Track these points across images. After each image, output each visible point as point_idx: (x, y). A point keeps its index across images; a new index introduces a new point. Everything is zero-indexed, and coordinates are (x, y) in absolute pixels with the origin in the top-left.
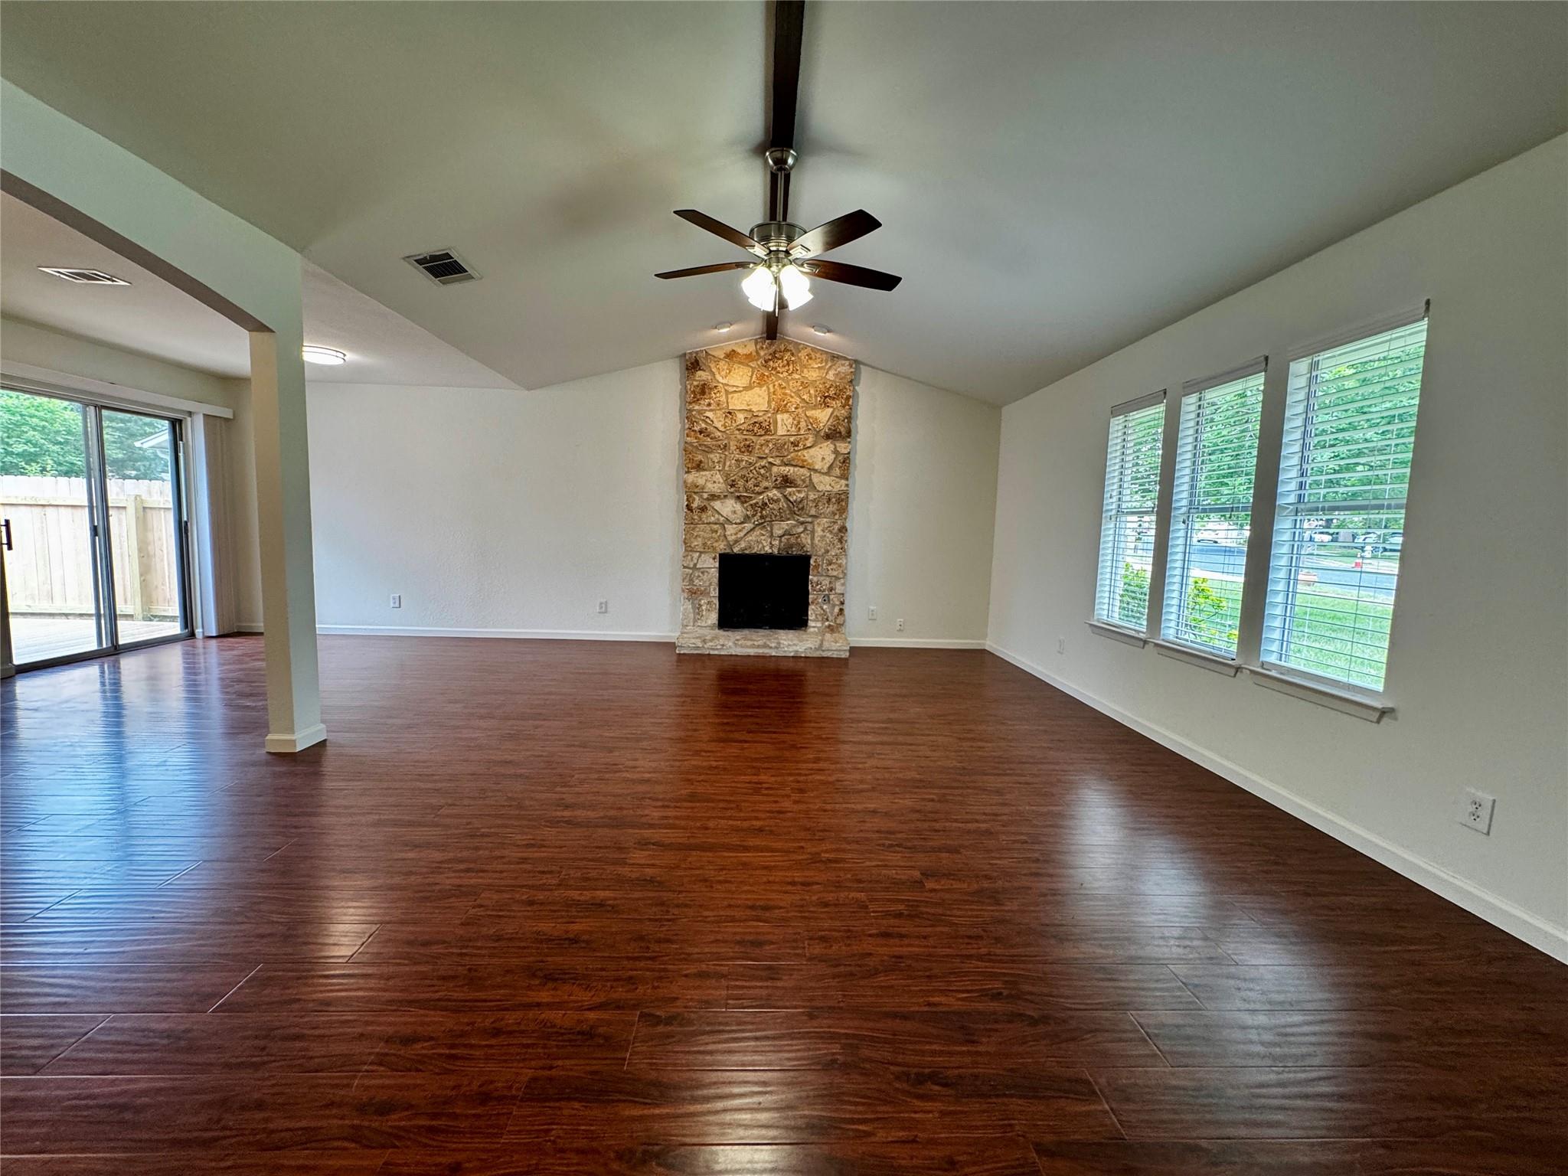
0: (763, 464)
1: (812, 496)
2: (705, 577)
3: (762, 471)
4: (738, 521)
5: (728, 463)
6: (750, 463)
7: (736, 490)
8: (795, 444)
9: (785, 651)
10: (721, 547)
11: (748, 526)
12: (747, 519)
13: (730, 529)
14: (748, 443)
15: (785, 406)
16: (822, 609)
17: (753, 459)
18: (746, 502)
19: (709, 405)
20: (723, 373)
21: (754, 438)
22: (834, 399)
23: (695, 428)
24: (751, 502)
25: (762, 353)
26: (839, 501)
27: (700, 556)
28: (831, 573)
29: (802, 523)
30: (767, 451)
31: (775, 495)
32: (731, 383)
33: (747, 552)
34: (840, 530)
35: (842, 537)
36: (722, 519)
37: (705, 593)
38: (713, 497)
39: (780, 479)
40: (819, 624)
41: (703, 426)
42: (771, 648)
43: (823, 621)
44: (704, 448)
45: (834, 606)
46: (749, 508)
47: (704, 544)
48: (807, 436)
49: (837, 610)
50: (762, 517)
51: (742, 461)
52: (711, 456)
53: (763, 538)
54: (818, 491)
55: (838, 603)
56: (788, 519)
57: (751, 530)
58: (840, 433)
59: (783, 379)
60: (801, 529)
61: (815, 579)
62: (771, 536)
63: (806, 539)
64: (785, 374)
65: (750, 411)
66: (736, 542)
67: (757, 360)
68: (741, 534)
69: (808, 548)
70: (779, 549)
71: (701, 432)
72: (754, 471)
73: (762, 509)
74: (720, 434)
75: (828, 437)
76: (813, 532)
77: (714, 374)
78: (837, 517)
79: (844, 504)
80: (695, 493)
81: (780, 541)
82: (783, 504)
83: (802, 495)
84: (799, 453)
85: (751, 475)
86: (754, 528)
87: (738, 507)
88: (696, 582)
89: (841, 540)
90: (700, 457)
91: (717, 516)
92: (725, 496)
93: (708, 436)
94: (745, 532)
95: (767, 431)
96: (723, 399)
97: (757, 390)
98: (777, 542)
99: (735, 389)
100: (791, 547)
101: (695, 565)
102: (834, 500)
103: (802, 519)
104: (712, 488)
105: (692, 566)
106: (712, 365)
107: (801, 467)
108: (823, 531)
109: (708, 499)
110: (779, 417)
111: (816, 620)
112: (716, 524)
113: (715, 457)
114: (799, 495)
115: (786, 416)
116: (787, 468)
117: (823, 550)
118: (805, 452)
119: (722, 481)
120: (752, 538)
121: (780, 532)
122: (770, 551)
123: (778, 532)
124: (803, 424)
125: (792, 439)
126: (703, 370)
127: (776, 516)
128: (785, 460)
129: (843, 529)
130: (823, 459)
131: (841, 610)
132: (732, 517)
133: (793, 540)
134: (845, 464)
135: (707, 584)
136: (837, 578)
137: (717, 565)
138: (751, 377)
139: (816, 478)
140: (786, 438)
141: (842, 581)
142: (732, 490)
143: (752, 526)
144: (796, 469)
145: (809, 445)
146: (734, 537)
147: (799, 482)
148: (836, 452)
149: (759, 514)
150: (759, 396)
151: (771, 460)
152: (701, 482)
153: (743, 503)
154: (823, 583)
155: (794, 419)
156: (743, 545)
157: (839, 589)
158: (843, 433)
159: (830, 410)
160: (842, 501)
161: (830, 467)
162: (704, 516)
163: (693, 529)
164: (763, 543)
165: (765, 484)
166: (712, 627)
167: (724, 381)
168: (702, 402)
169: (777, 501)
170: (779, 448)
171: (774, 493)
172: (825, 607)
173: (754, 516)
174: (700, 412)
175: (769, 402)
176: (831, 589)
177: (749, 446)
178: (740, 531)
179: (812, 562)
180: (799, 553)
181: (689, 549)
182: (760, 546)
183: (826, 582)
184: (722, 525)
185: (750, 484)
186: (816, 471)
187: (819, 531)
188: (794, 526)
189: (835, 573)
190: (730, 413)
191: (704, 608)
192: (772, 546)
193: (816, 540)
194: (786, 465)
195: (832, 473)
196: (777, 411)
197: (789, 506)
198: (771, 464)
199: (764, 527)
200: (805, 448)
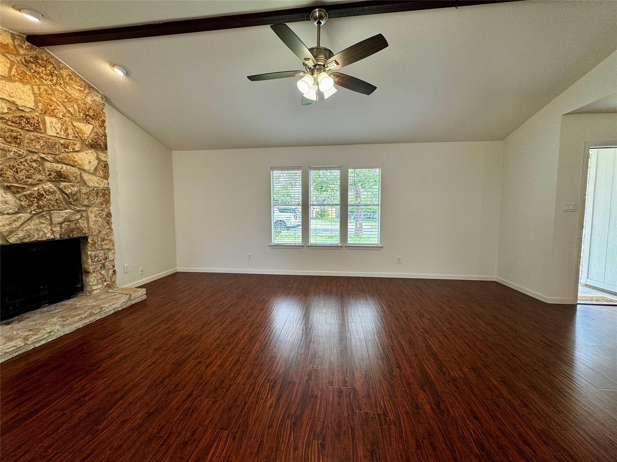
0: (33, 158)
1: (84, 190)
3: (34, 165)
4: (11, 211)
6: (20, 155)
8: (66, 146)
11: (24, 216)
12: (21, 209)
14: (15, 134)
15: (52, 111)
16: (100, 274)
17: (23, 152)
18: (18, 192)
21: (22, 132)
22: (93, 119)
24: (25, 193)
25: (21, 52)
26: (104, 195)
28: (105, 247)
29: (78, 211)
30: (38, 147)
31: (51, 187)
33: (26, 241)
34: (107, 216)
35: (109, 220)
39: (53, 174)
43: (103, 283)
45: (109, 269)
46: (23, 198)
48: (75, 142)
49: (111, 272)
50: (39, 207)
51: (9, 151)
53: (43, 226)
54: (88, 187)
55: (111, 267)
56: (66, 209)
57: (29, 219)
58: (100, 145)
59: (47, 86)
60: (78, 216)
61: (93, 253)
62: (51, 223)
63: (83, 224)
64: (49, 83)
65: (14, 103)
66: (11, 232)
68: (18, 224)
69: (86, 231)
70: (60, 234)
72: (26, 164)
73: (39, 200)
75: (91, 146)
76: (87, 218)
78: (104, 206)
79: (107, 197)
81: (61, 228)
82: (58, 195)
83: (76, 189)
84: (70, 155)
85: (22, 167)
86: (32, 217)
87: (9, 197)
89: (108, 223)
94: (21, 221)
95: (36, 129)
97: (19, 85)
98: (58, 229)
100: (72, 231)
102: (100, 194)
103: (78, 208)
107: (73, 166)
108: (96, 217)
110: (47, 119)
111: (98, 283)
114: (73, 189)
115: (54, 120)
116: (60, 166)
117: (97, 231)
118: (75, 155)
120: (31, 226)
121: (60, 220)
122: (52, 237)
123: (57, 219)
124: (70, 131)
125: (62, 141)
127: (53, 206)
128: (57, 158)
129: (109, 215)
130: (90, 162)
131: (114, 271)
133: (73, 226)
134: (104, 168)
136: (109, 250)
138: (10, 69)
139: (86, 177)
140: (57, 139)
141: (113, 251)
143: (28, 215)
144: (68, 167)
145: (77, 149)
146: (7, 228)
147: (73, 179)
148: (98, 159)
149: (36, 204)
150: (23, 92)
151: (42, 155)
153: (14, 193)
154: (100, 255)
155: (62, 124)
156: (21, 234)
157: (110, 255)
158: (102, 146)
159: (91, 126)
160: (106, 194)
161: (96, 169)
164: (43, 230)
165: (39, 177)
169: (53, 193)
170: (50, 146)
171: (49, 186)
172: (103, 272)
173: (29, 206)
175: (35, 102)
176: (106, 259)
177: (16, 138)
178: (15, 221)
179: (89, 241)
180: (79, 235)
182: (41, 233)
185: (21, 175)
186: (84, 170)
187: (92, 217)
188: (73, 214)
189: (108, 247)
192: (53, 232)
193: (91, 224)
194: (58, 162)
195: (97, 173)
196: (45, 112)
197: (64, 198)
198: (43, 158)
199: (42, 216)
200: (74, 151)
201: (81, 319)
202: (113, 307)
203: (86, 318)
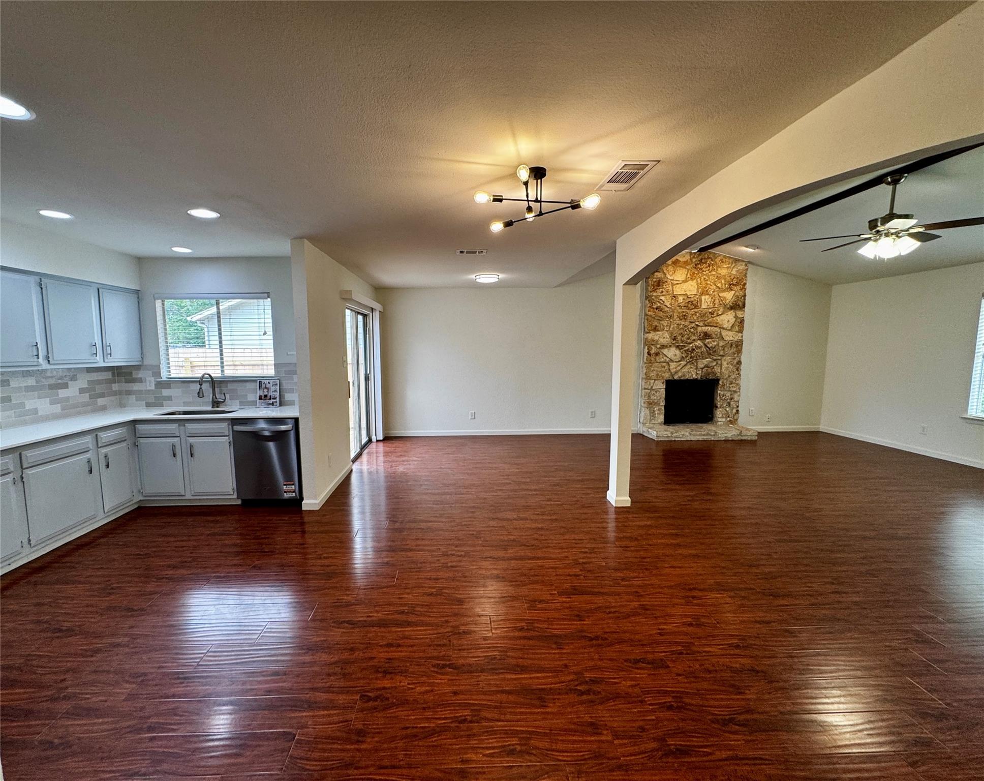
0: (692, 326)
1: (721, 343)
2: (657, 394)
3: (692, 330)
4: (677, 360)
5: (672, 327)
6: (685, 326)
7: (675, 342)
8: (712, 313)
10: (667, 376)
11: (683, 363)
12: (682, 359)
13: (673, 365)
14: (684, 314)
15: (707, 291)
16: (726, 410)
17: (687, 323)
18: (682, 349)
19: (662, 292)
20: (671, 273)
21: (688, 311)
22: (735, 285)
23: (654, 307)
24: (685, 349)
25: (694, 260)
26: (737, 346)
27: (654, 382)
28: (732, 389)
29: (715, 360)
30: (695, 318)
31: (699, 344)
32: (675, 278)
33: (682, 378)
34: (737, 363)
35: (738, 367)
36: (668, 359)
37: (657, 404)
38: (663, 347)
39: (702, 335)
40: (724, 420)
41: (659, 305)
43: (726, 418)
44: (658, 318)
45: (733, 408)
46: (684, 352)
47: (657, 375)
48: (719, 308)
49: (734, 411)
50: (691, 357)
51: (680, 324)
52: (662, 322)
53: (692, 369)
54: (725, 340)
55: (735, 407)
56: (707, 358)
57: (685, 365)
58: (739, 305)
59: (706, 275)
60: (715, 364)
61: (722, 393)
62: (697, 368)
63: (717, 369)
64: (707, 272)
65: (686, 294)
66: (676, 372)
67: (690, 265)
68: (679, 368)
69: (718, 374)
70: (701, 376)
71: (657, 309)
72: (687, 330)
73: (692, 353)
74: (668, 309)
75: (732, 308)
76: (721, 365)
77: (665, 274)
78: (736, 355)
79: (740, 347)
80: (652, 345)
81: (702, 371)
82: (704, 349)
83: (715, 343)
84: (714, 319)
85: (685, 333)
86: (687, 364)
87: (678, 352)
88: (652, 397)
89: (737, 370)
90: (656, 323)
91: (665, 358)
92: (670, 346)
93: (661, 311)
94: (681, 366)
95: (696, 307)
96: (670, 288)
97: (690, 282)
98: (700, 372)
99: (677, 282)
100: (708, 374)
101: (652, 387)
102: (734, 345)
103: (715, 358)
104: (663, 341)
105: (650, 388)
106: (664, 269)
107: (715, 327)
108: (728, 364)
109: (660, 348)
110: (703, 298)
111: (722, 417)
112: (664, 362)
113: (665, 323)
114: (713, 343)
115: (707, 297)
116: (707, 328)
117: (727, 376)
118: (718, 318)
119: (668, 337)
120: (685, 370)
121: (703, 366)
122: (696, 377)
123: (701, 365)
124: (717, 301)
125: (710, 310)
126: (659, 272)
127: (700, 356)
128: (706, 322)
129: (739, 363)
130: (728, 321)
131: (738, 411)
132: (673, 358)
133: (710, 370)
134: (740, 324)
135: (659, 398)
136: (735, 392)
137: (664, 387)
138: (687, 275)
139: (724, 333)
140: (707, 310)
141: (739, 393)
142: (674, 342)
143: (685, 363)
144: (712, 328)
145: (720, 313)
146: (674, 370)
147: (714, 336)
148: (736, 317)
149: (690, 356)
150: (692, 286)
151: (697, 323)
152: (656, 338)
153: (680, 349)
154: (727, 395)
155: (712, 298)
156: (680, 374)
157: (736, 397)
158: (741, 305)
159: (733, 292)
160: (739, 345)
161: (733, 326)
162: (657, 358)
163: (651, 366)
164: (691, 373)
165: (693, 338)
166: (660, 424)
167: (671, 278)
168: (658, 291)
169: (700, 347)
170: (703, 315)
171: (699, 343)
173: (686, 357)
174: (656, 297)
175: (698, 289)
176: (731, 399)
177: (685, 316)
178: (678, 366)
179: (720, 382)
180: (714, 378)
181: (647, 378)
182: (690, 375)
183: (728, 394)
184: (668, 363)
185: (685, 338)
186: (723, 328)
187: (725, 364)
188: (711, 362)
189: (735, 389)
190: (674, 297)
191: (656, 412)
192: (697, 374)
193: (723, 370)
194: (706, 326)
195: (733, 329)
196: (702, 294)
197: (707, 350)
198: (697, 325)
199: (693, 363)
200: (718, 315)
201: (700, 435)
202: (725, 435)
203: (704, 435)
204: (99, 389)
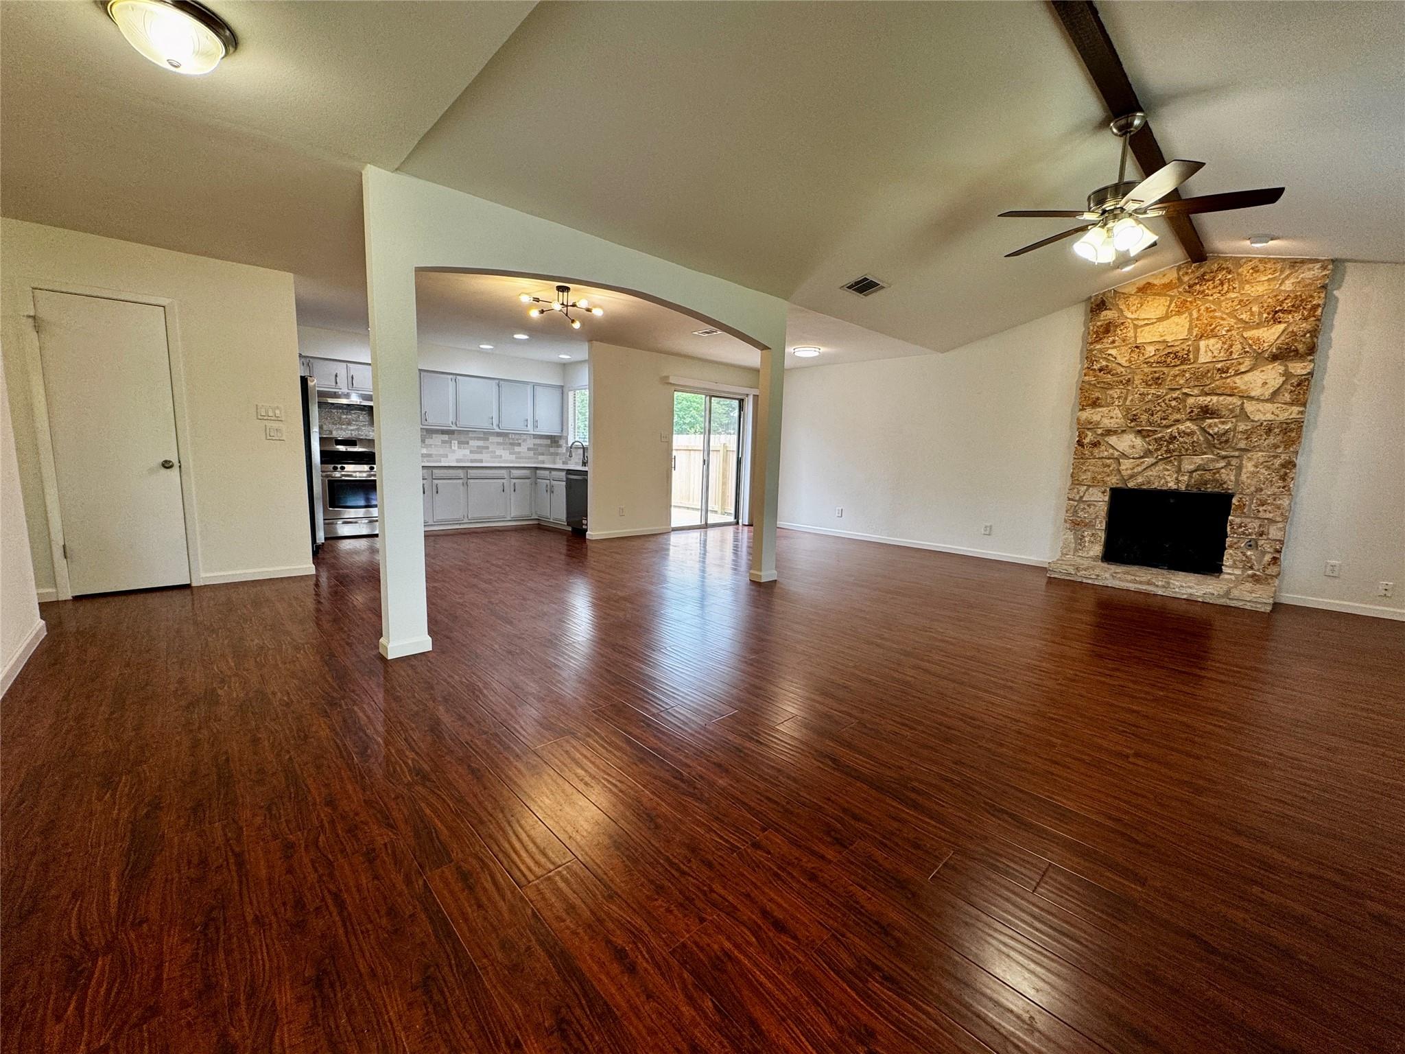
0: (1174, 396)
1: (1242, 427)
2: (1091, 510)
4: (1137, 456)
5: (1130, 398)
6: (1158, 396)
8: (1222, 371)
9: (1175, 592)
10: (1113, 481)
11: (1149, 461)
12: (1148, 453)
13: (1126, 465)
14: (1157, 375)
15: (1212, 331)
16: (1244, 554)
17: (1162, 391)
18: (1149, 436)
19: (1113, 342)
20: (1134, 308)
21: (1166, 370)
22: (1290, 312)
23: (1095, 367)
24: (1156, 436)
25: (1186, 279)
26: (1286, 432)
27: (1087, 490)
28: (1261, 515)
29: (1224, 458)
30: (1182, 382)
32: (1143, 316)
33: (1145, 487)
34: (1284, 466)
35: (1286, 474)
36: (1116, 453)
37: (1089, 525)
38: (1109, 432)
39: (1197, 411)
40: (1238, 572)
41: (1104, 363)
42: (1157, 586)
43: (1244, 568)
44: (1102, 385)
45: (1264, 553)
46: (1153, 442)
47: (1094, 478)
48: (1241, 360)
49: (1268, 558)
50: (1168, 451)
51: (1148, 394)
52: (1110, 392)
53: (1167, 473)
54: (1253, 421)
55: (1271, 550)
56: (1205, 453)
57: (1152, 465)
58: (1298, 351)
59: (1213, 302)
60: (1222, 464)
61: (1238, 520)
62: (1179, 471)
63: (1227, 476)
64: (1217, 295)
65: (1164, 341)
66: (1132, 477)
67: (1178, 287)
68: (1140, 469)
69: (1231, 486)
70: (1188, 485)
71: (1100, 370)
72: (1163, 404)
73: (1169, 443)
74: (1123, 370)
75: (1274, 358)
76: (1240, 468)
77: (1122, 311)
78: (1279, 450)
79: (1293, 435)
80: (1088, 429)
81: (1191, 477)
82: (1198, 437)
83: (1228, 426)
84: (1228, 380)
85: (1158, 408)
86: (1157, 462)
87: (1138, 441)
88: (1081, 514)
89: (1283, 478)
90: (1098, 394)
91: (1111, 451)
92: (1123, 431)
93: (1109, 373)
94: (1144, 466)
95: (1184, 361)
96: (1131, 334)
97: (1176, 319)
98: (1186, 478)
99: (1146, 322)
100: (1206, 483)
101: (1081, 497)
102: (1277, 430)
103: (1224, 453)
104: (1107, 423)
105: (1077, 498)
106: (1120, 303)
107: (1230, 395)
108: (1256, 466)
109: (1102, 435)
110: (1202, 344)
111: (1234, 566)
112: (1109, 458)
113: (1115, 393)
114: (1223, 427)
115: (1212, 341)
116: (1208, 398)
117: (1253, 489)
118: (1237, 379)
119: (1120, 416)
120: (1153, 473)
121: (1192, 467)
122: (1175, 487)
123: (1188, 465)
124: (1237, 348)
125: (1219, 366)
126: (1110, 309)
127: (1187, 450)
128: (1206, 389)
129: (1290, 464)
130: (1265, 384)
131: (1276, 559)
132: (1128, 451)
133: (1208, 476)
134: (1301, 390)
135: (1093, 516)
136: (1272, 521)
137: (1107, 499)
138: (1169, 306)
139: (1250, 407)
140: (1211, 366)
141: (1280, 525)
142: (1133, 424)
143: (1152, 460)
144: (1221, 398)
145: (1243, 370)
146: (1129, 472)
147: (1225, 413)
148: (1287, 375)
149: (1165, 449)
150: (1177, 325)
151: (1186, 390)
152: (1096, 418)
153: (1144, 437)
154: (1250, 526)
155: (1224, 343)
156: (1140, 479)
157: (1274, 532)
158: (1303, 352)
159: (1282, 326)
160: (1291, 430)
161: (1276, 393)
162: (1096, 451)
163: (1083, 464)
164: (1167, 478)
165: (1178, 416)
166: (1095, 559)
167: (1133, 316)
168: (1105, 340)
169: (1192, 433)
170: (1200, 376)
171: (1189, 426)
172: (1249, 553)
173: (1157, 450)
174: (1101, 351)
175: (1190, 330)
176: (1261, 534)
177: (1158, 378)
178: (1138, 465)
179: (1234, 501)
180: (1217, 490)
181: (1076, 482)
182: (1163, 482)
183: (1256, 524)
184: (1117, 460)
186: (1251, 398)
187: (1249, 466)
188: (1213, 460)
189: (1270, 516)
190: (1137, 347)
191: (1087, 539)
192: (1178, 481)
193: (1244, 477)
194: (1207, 394)
195: (1280, 398)
196: (1201, 337)
197: (1206, 439)
198: (1187, 395)
199: (1170, 461)
200: (1238, 373)
204: (540, 450)
